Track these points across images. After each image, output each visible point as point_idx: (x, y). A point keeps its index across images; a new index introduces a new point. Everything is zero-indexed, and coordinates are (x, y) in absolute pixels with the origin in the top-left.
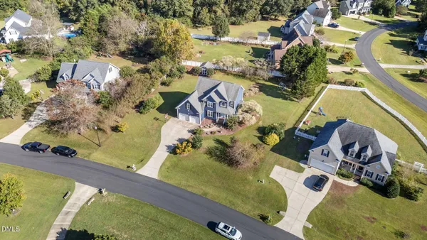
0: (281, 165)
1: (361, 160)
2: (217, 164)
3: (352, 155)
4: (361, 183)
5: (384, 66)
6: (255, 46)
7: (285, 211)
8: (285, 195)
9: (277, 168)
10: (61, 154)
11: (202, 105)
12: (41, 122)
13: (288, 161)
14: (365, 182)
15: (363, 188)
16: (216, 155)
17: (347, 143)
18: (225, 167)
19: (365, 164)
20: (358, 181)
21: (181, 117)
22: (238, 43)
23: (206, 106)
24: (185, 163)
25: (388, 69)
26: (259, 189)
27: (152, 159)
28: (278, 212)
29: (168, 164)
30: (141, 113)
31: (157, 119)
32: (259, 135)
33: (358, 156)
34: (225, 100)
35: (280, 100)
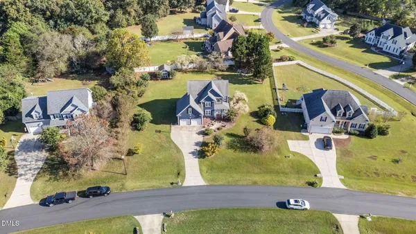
0: (291, 139)
1: (347, 116)
2: (244, 155)
3: (340, 115)
4: (350, 134)
5: (295, 39)
6: (186, 41)
7: (320, 173)
8: (311, 161)
9: (290, 142)
10: (94, 196)
11: (200, 107)
12: (36, 172)
13: (293, 134)
14: (353, 132)
15: (353, 138)
16: (239, 148)
17: (333, 107)
18: (253, 155)
19: (351, 119)
20: (347, 133)
21: (183, 123)
22: (168, 40)
23: (204, 106)
24: (218, 162)
25: (299, 41)
26: (290, 163)
27: (186, 168)
28: (316, 176)
29: (205, 169)
30: (139, 130)
31: (160, 132)
32: (255, 120)
33: (345, 115)
34: (220, 96)
35: (246, 85)
